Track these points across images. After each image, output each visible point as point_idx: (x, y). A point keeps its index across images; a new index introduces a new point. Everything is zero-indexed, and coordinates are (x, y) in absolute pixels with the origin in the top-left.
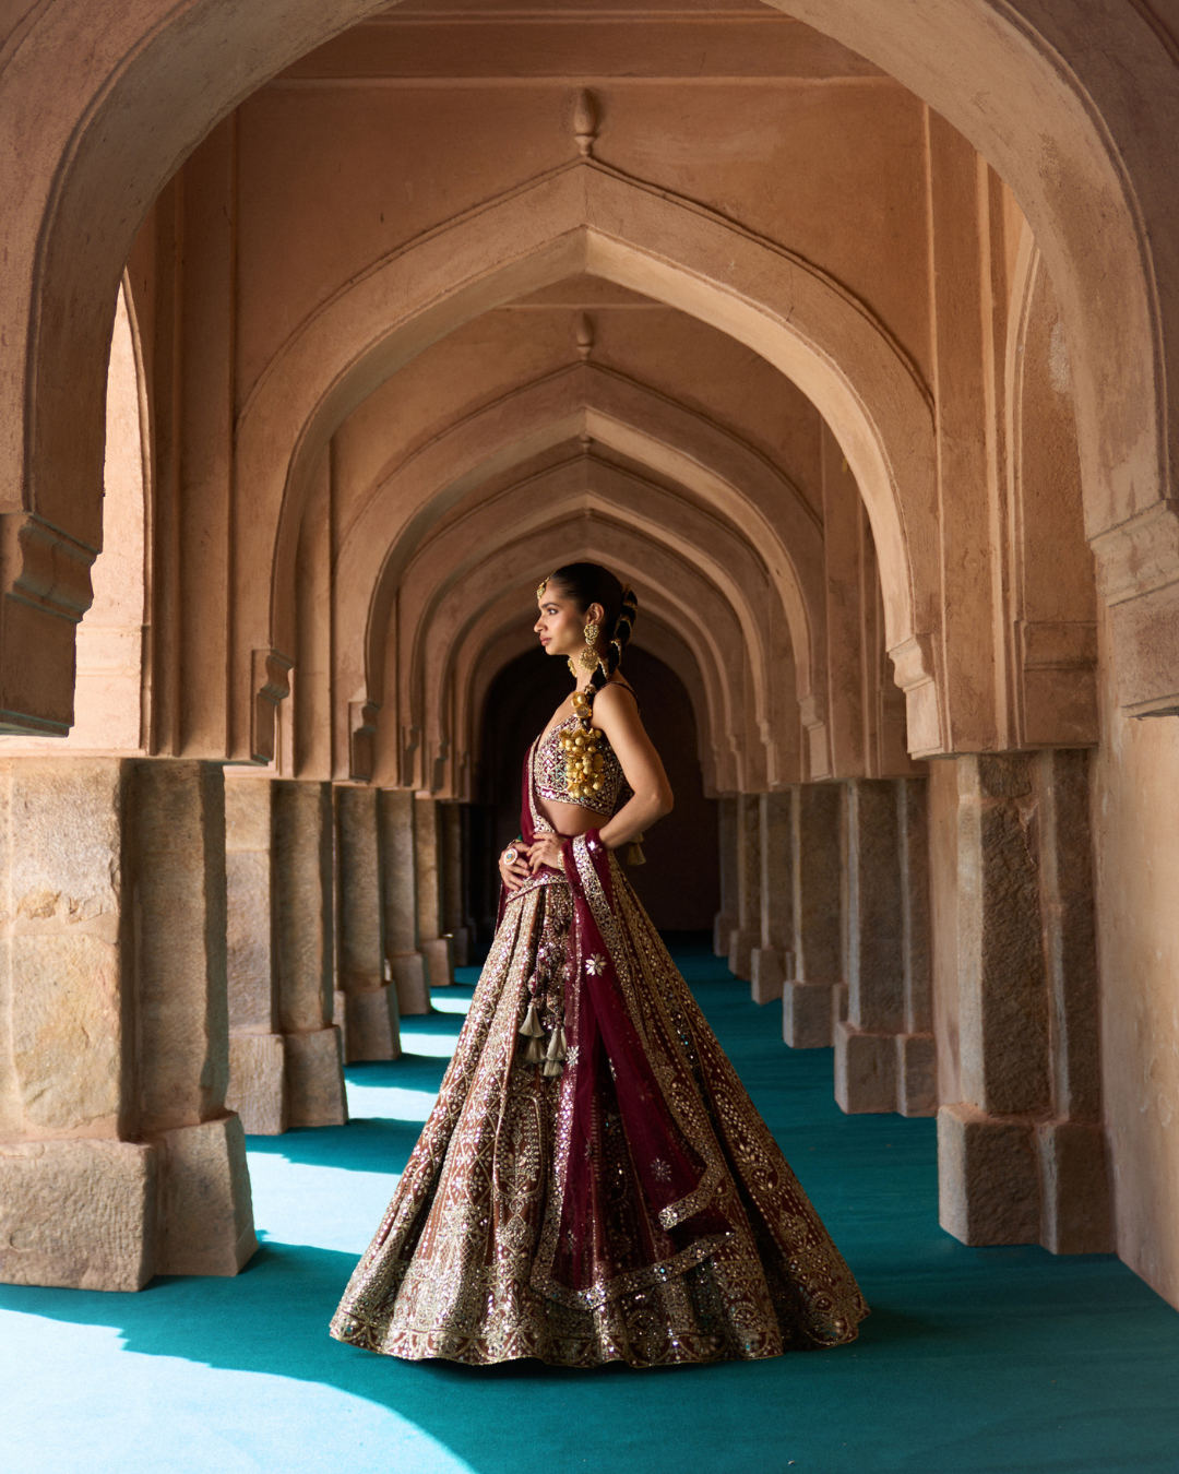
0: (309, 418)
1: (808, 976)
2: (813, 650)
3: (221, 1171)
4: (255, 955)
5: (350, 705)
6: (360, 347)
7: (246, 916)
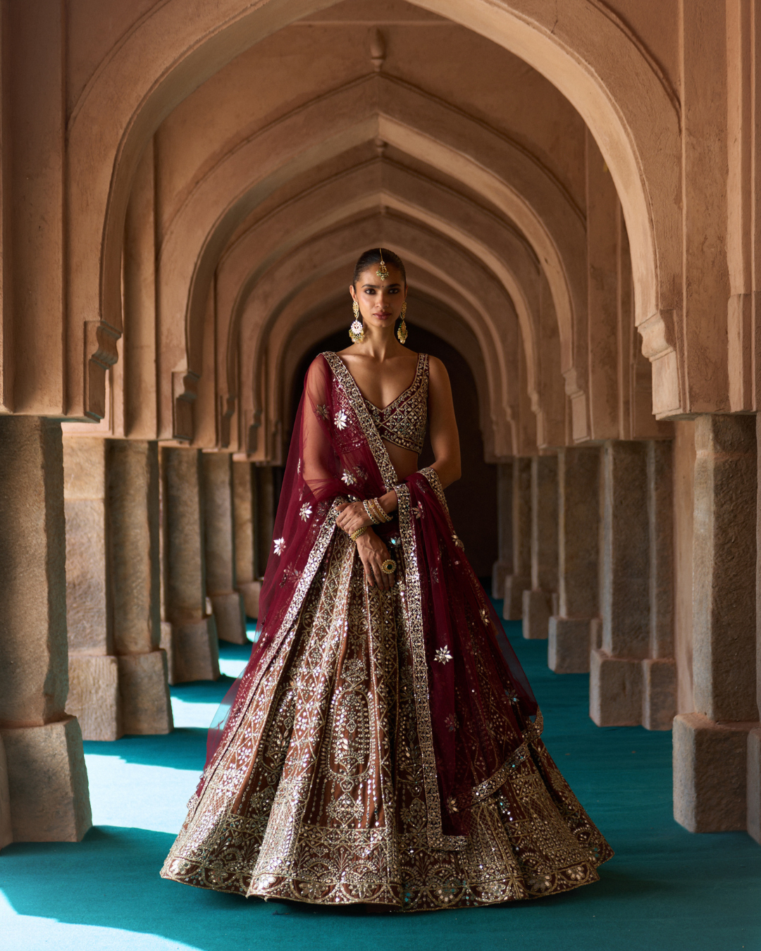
0: (131, 119)
1: (570, 613)
2: (575, 329)
3: (61, 765)
4: (92, 589)
5: (173, 374)
6: (176, 55)
7: (84, 555)
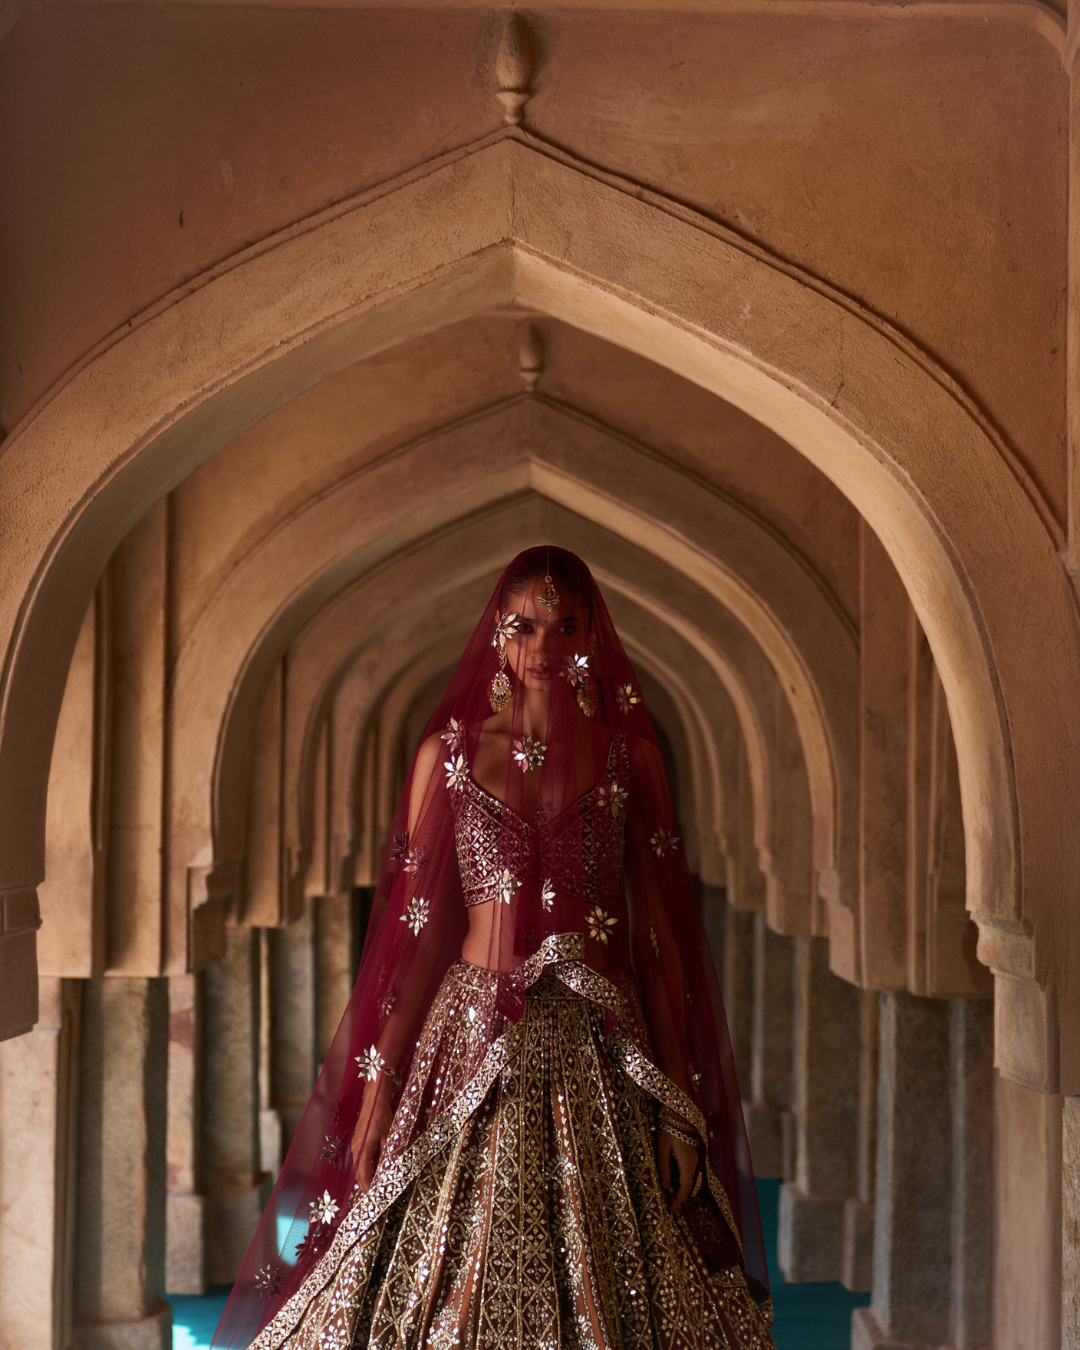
0: (52, 544)
1: (814, 1186)
2: (839, 809)
5: (190, 872)
